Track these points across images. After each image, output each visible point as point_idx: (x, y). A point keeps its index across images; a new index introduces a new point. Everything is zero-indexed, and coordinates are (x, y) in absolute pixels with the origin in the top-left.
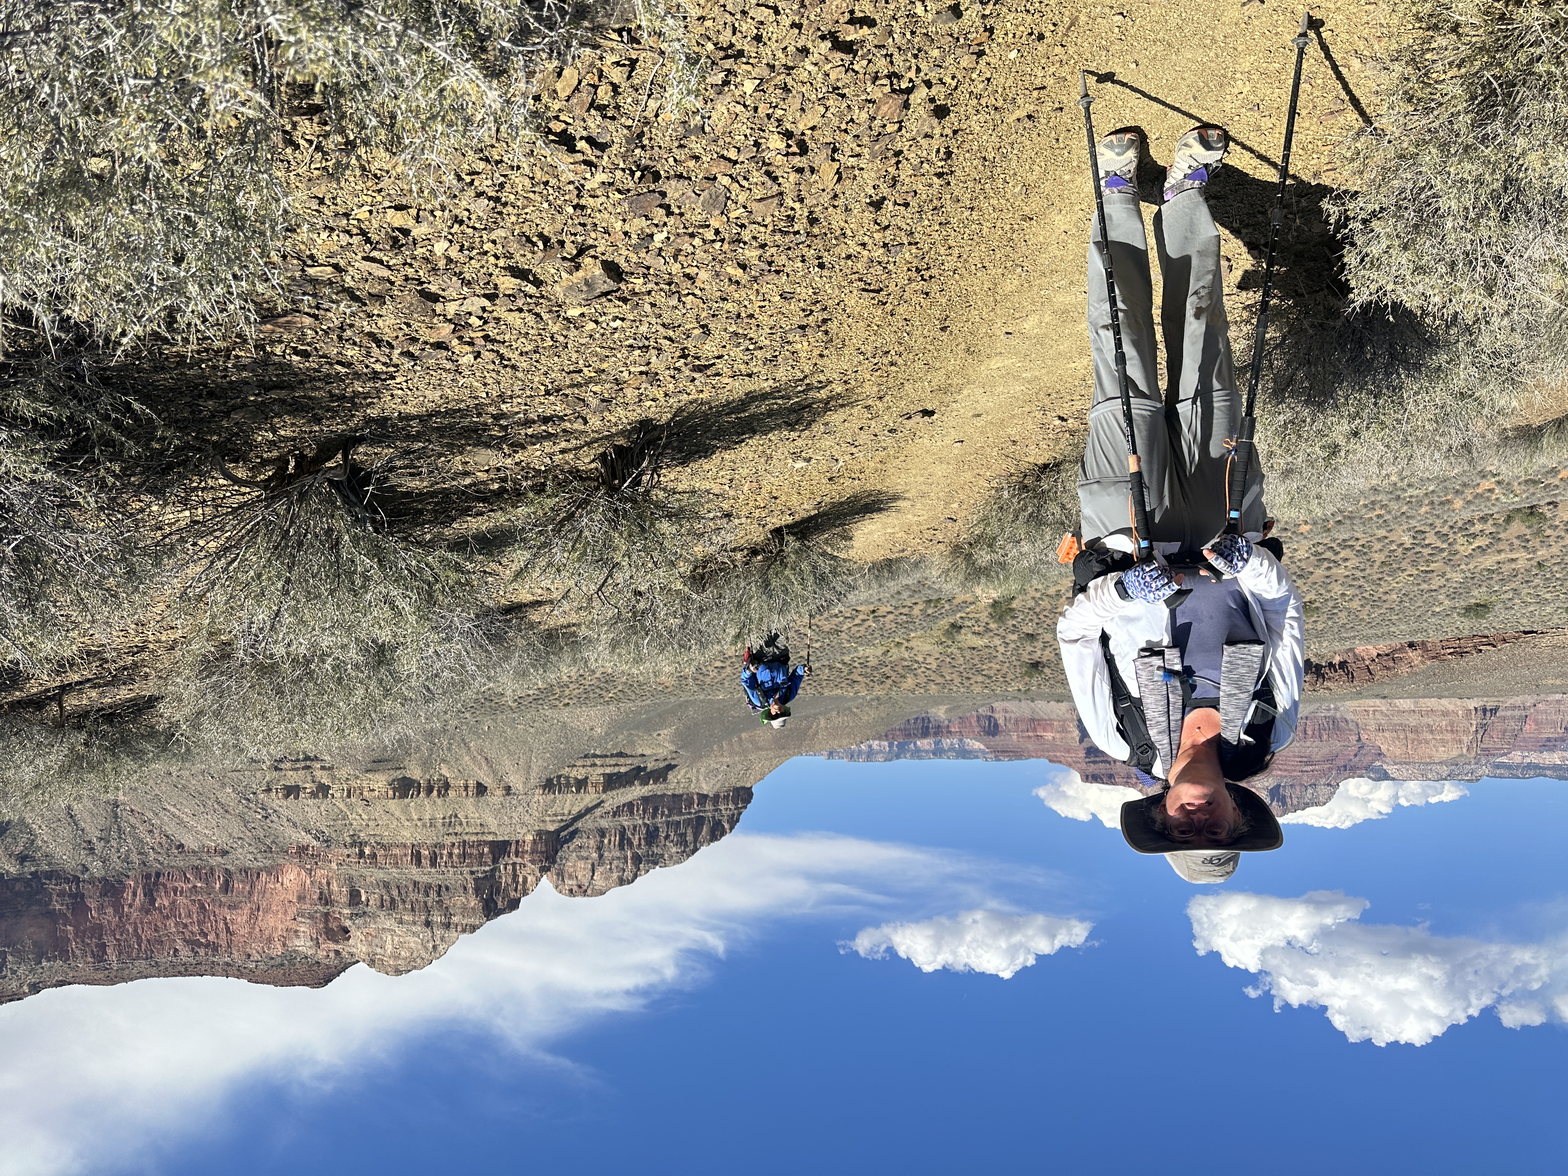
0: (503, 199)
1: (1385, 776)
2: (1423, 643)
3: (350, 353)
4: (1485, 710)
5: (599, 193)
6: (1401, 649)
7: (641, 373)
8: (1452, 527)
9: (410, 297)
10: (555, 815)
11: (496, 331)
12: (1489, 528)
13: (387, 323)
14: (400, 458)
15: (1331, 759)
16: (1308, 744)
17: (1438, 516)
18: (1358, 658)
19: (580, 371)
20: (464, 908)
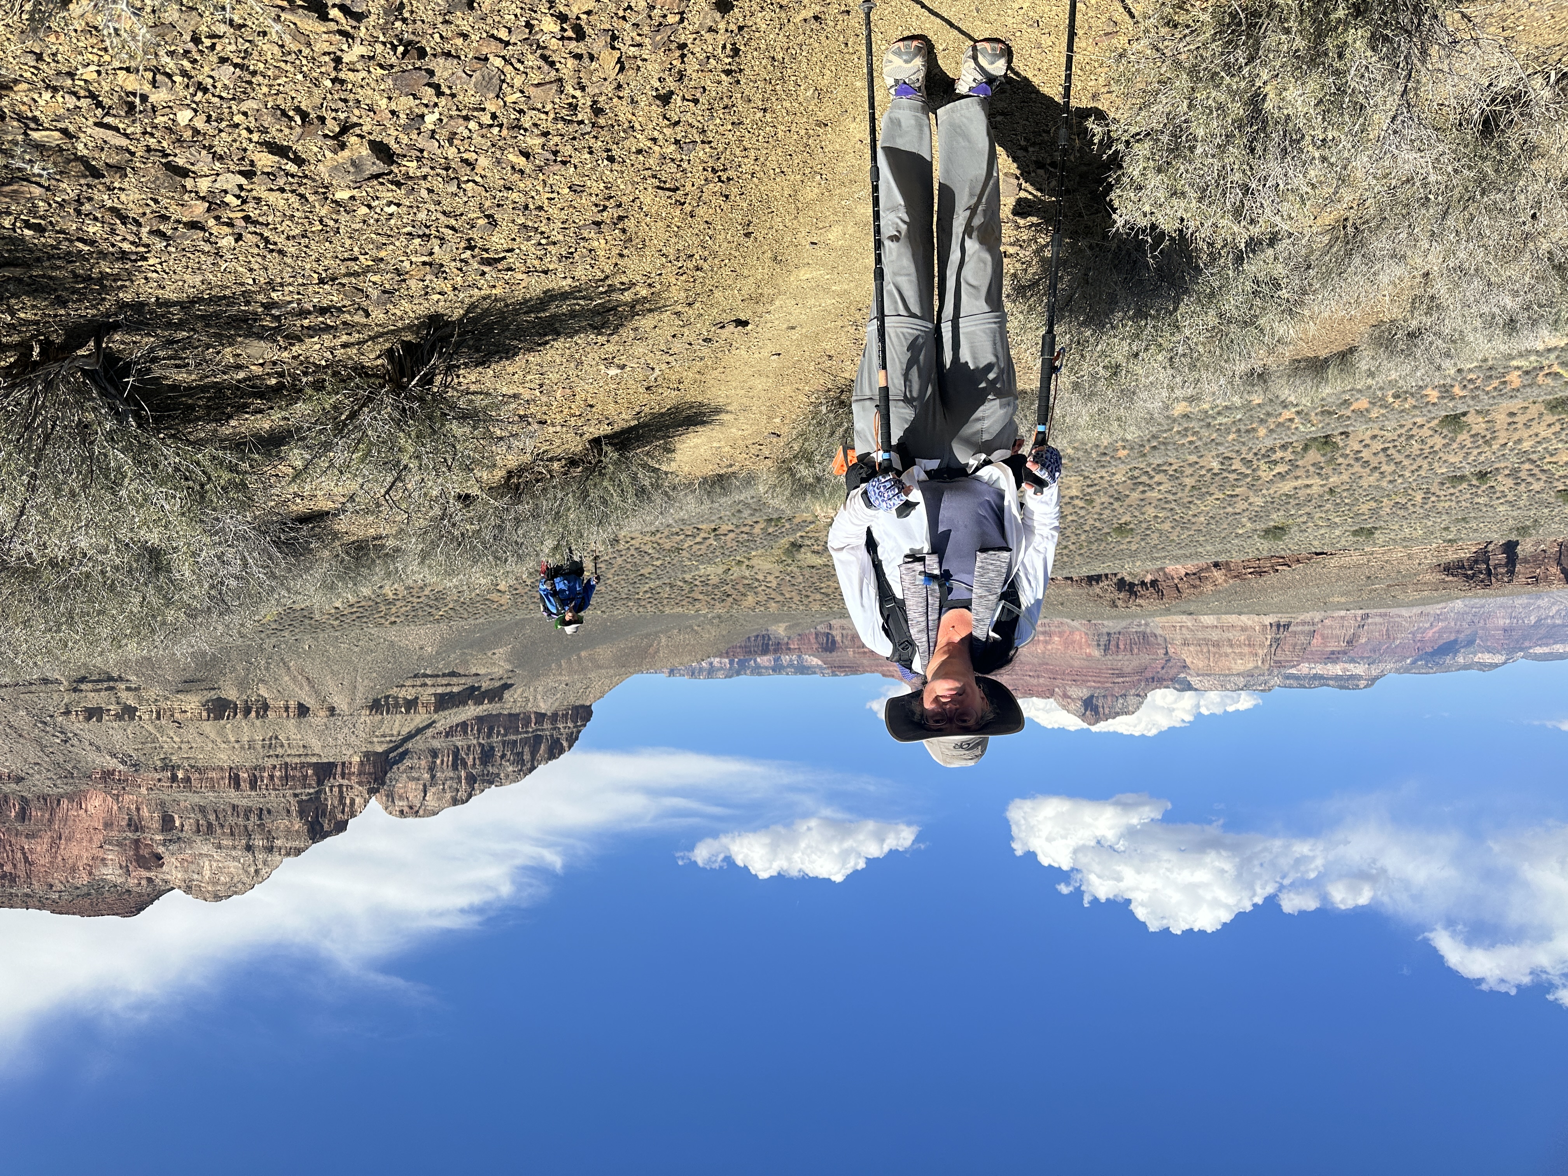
0: (252, 68)
1: (1189, 687)
2: (1227, 563)
3: (91, 230)
4: (1278, 626)
5: (359, 66)
6: (1208, 569)
7: (424, 263)
8: (1256, 454)
9: (153, 170)
10: (384, 736)
11: (257, 212)
12: (1288, 455)
13: (131, 198)
14: (163, 347)
15: (1141, 671)
16: (1120, 657)
17: (1244, 443)
18: (1167, 577)
19: (356, 259)
20: (288, 831)
